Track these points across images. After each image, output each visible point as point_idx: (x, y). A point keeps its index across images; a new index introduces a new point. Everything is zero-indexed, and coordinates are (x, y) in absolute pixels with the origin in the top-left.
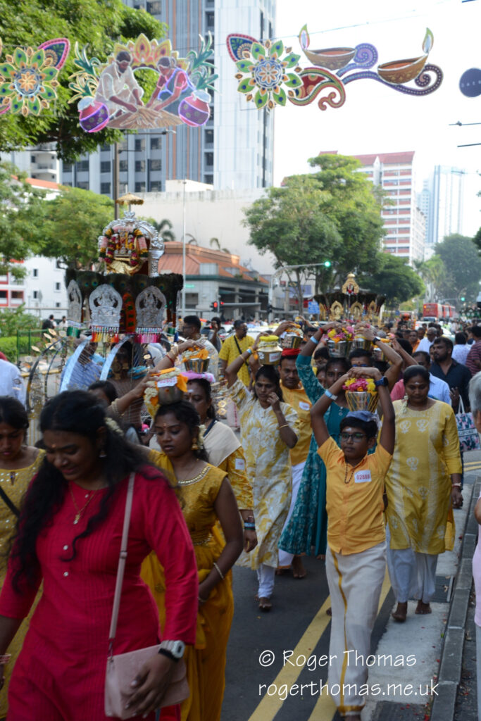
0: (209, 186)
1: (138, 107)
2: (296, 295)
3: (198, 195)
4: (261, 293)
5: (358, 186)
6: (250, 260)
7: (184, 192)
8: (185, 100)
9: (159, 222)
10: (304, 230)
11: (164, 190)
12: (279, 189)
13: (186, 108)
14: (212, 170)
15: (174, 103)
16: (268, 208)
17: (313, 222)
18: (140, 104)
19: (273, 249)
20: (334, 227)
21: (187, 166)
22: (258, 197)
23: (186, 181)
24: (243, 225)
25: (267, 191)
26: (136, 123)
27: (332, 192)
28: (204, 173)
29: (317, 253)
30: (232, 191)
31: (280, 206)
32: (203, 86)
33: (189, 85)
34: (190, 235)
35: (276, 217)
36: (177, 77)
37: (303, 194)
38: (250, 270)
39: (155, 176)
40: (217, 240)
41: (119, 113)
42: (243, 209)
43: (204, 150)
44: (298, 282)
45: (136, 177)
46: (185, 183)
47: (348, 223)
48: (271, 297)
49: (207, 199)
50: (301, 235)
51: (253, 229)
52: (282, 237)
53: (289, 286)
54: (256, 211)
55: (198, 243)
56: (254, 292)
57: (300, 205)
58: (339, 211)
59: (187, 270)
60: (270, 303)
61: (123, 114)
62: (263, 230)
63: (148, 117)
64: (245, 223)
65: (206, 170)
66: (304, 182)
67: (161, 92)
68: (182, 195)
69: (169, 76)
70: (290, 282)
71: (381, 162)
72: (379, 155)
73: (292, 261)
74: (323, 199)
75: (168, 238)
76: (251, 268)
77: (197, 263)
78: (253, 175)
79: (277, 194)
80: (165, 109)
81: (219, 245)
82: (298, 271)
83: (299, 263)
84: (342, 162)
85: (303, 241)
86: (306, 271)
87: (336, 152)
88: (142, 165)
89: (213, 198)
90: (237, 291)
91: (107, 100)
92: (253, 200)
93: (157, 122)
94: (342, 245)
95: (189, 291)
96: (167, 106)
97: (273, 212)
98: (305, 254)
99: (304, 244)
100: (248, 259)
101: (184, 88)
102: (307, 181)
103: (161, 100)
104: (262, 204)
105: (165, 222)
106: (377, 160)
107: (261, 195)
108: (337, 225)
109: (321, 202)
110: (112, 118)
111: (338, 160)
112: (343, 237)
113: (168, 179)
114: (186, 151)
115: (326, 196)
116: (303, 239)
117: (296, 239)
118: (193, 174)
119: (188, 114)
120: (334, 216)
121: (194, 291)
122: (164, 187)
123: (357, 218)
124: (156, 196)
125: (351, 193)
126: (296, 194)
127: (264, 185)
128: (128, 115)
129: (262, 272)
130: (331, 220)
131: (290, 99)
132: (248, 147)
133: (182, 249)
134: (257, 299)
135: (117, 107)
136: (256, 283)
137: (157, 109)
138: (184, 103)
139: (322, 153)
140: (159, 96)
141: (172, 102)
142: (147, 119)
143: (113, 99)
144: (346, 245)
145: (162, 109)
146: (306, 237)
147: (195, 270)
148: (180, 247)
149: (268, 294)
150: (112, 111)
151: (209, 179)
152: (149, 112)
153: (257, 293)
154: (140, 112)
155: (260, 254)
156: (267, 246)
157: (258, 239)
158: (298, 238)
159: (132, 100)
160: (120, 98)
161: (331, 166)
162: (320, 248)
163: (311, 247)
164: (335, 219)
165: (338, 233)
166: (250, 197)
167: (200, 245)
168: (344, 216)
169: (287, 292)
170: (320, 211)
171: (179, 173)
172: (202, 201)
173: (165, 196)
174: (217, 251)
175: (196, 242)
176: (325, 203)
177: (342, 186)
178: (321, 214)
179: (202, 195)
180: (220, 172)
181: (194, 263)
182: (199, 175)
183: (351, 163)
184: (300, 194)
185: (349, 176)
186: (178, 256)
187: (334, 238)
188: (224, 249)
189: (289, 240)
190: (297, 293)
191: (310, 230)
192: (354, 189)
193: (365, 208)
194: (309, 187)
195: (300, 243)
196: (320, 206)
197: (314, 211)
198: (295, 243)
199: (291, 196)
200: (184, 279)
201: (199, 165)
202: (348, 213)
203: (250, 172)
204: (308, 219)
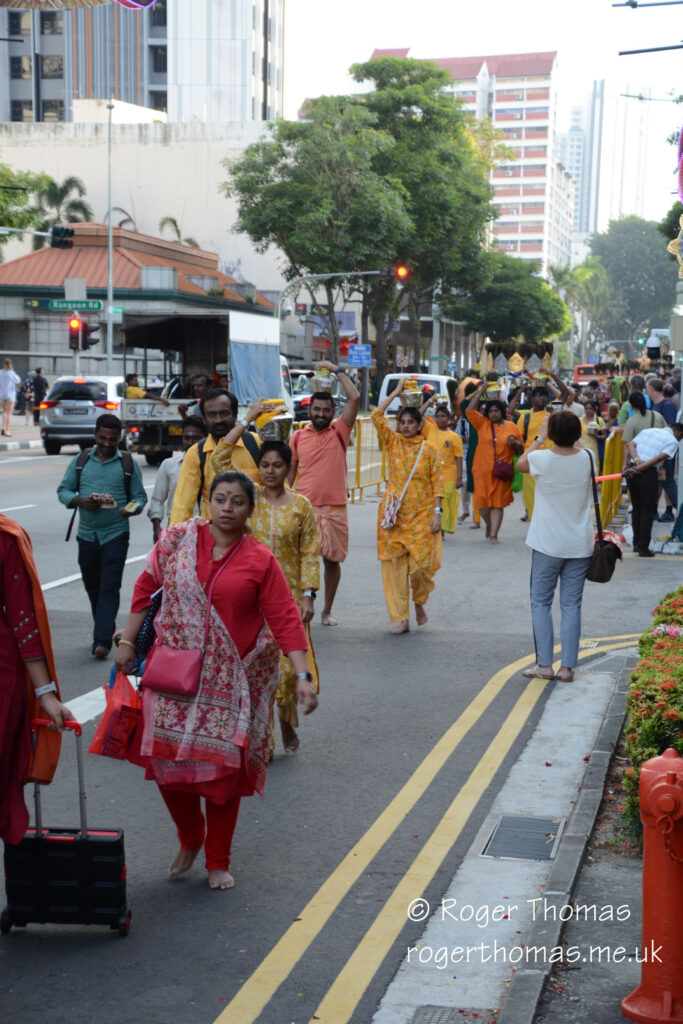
0: (159, 115)
2: (326, 331)
3: (136, 131)
5: (443, 122)
6: (239, 262)
7: (110, 124)
9: (60, 182)
10: (342, 205)
11: (70, 120)
12: (296, 125)
14: (165, 82)
16: (273, 162)
17: (359, 190)
19: (282, 242)
20: (399, 201)
21: (115, 71)
22: (255, 140)
23: (114, 102)
24: (225, 192)
25: (271, 127)
27: (397, 136)
28: (147, 87)
29: (366, 250)
30: (203, 124)
31: (296, 158)
34: (123, 211)
35: (287, 179)
37: (341, 137)
38: (239, 281)
39: (50, 90)
40: (174, 222)
42: (225, 162)
43: (148, 41)
44: (330, 306)
45: (12, 90)
46: (110, 107)
47: (424, 193)
49: (155, 140)
50: (335, 214)
51: (245, 202)
52: (300, 219)
53: (312, 313)
54: (249, 166)
55: (137, 226)
57: (336, 155)
58: (409, 171)
59: (117, 280)
62: (263, 205)
64: (229, 189)
65: (152, 81)
66: (341, 111)
68: (105, 130)
70: (315, 305)
71: (491, 74)
72: (488, 59)
73: (319, 265)
74: (378, 147)
75: (79, 215)
76: (240, 276)
77: (136, 265)
79: (290, 133)
81: (178, 232)
82: (329, 285)
83: (332, 270)
84: (415, 73)
85: (339, 227)
86: (346, 285)
87: (405, 52)
88: (25, 65)
89: (166, 139)
92: (245, 144)
94: (412, 236)
97: (284, 169)
98: (342, 253)
100: (236, 261)
102: (349, 108)
104: (261, 153)
105: (71, 183)
106: (484, 68)
107: (261, 134)
108: (404, 197)
109: (375, 152)
111: (408, 67)
112: (414, 221)
113: (78, 97)
114: (113, 42)
115: (385, 140)
116: (340, 223)
117: (326, 224)
118: (126, 89)
120: (400, 181)
122: (70, 112)
123: (443, 184)
124: (55, 130)
125: (432, 135)
126: (328, 133)
127: (265, 117)
129: (260, 286)
130: (395, 188)
132: (233, 38)
133: (107, 237)
136: (249, 306)
139: (377, 53)
144: (422, 237)
146: (345, 220)
147: (131, 280)
148: (102, 233)
151: (159, 100)
155: (257, 250)
156: (271, 236)
157: (253, 221)
158: (329, 220)
161: (395, 80)
162: (371, 241)
163: (354, 241)
164: (400, 185)
165: (406, 214)
166: (239, 139)
167: (140, 232)
168: (418, 181)
169: (308, 324)
170: (373, 169)
171: (99, 84)
172: (146, 144)
173: (72, 132)
174: (176, 242)
175: (134, 223)
176: (382, 154)
177: (415, 121)
178: (374, 175)
179: (144, 132)
180: (180, 87)
181: (130, 265)
182: (138, 90)
183: (432, 76)
184: (335, 136)
185: (428, 101)
186: (101, 250)
187: (397, 222)
188: (189, 241)
189: (312, 225)
190: (326, 327)
191: (353, 206)
192: (437, 129)
193: (459, 164)
194: (351, 121)
195: (334, 231)
196: (372, 159)
197: (361, 170)
198: (325, 230)
199: (318, 139)
200: (110, 296)
201: (138, 71)
202: (425, 174)
203: (239, 89)
204: (350, 185)
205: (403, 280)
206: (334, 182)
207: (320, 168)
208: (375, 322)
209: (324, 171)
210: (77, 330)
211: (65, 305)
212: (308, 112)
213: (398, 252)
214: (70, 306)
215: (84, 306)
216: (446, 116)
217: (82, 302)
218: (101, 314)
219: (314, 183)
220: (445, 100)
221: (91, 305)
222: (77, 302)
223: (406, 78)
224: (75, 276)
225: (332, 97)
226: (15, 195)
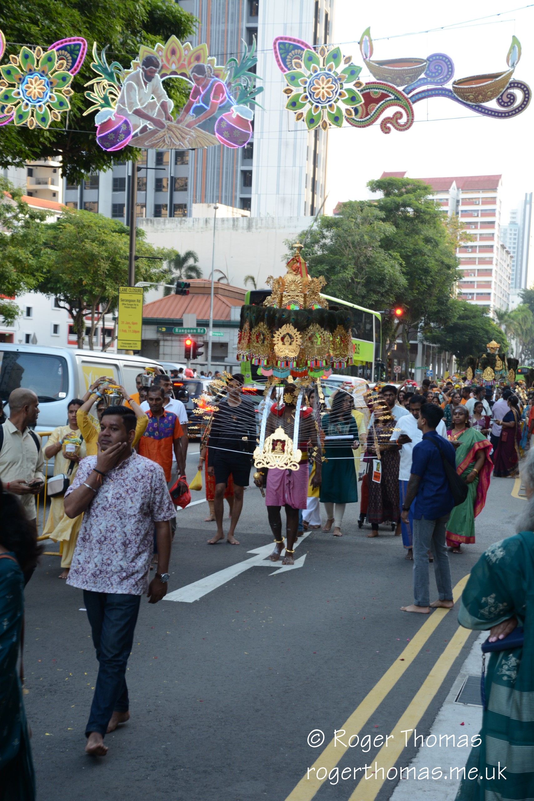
0: (246, 213)
1: (166, 123)
3: (231, 222)
5: (427, 217)
7: (215, 218)
8: (223, 116)
9: (182, 254)
10: (360, 269)
11: (190, 216)
12: (332, 219)
13: (224, 125)
14: (250, 192)
15: (210, 119)
16: (317, 242)
17: (371, 260)
18: (169, 119)
20: (397, 267)
21: (219, 185)
22: (306, 228)
23: (218, 205)
25: (316, 220)
26: (164, 141)
27: (397, 226)
28: (239, 195)
29: (375, 297)
30: (273, 219)
31: (331, 239)
32: (244, 100)
33: (227, 98)
34: (221, 272)
35: (326, 252)
36: (214, 88)
37: (361, 227)
39: (179, 198)
40: (253, 279)
41: (145, 129)
42: (287, 242)
43: (241, 168)
45: (156, 198)
46: (216, 208)
47: (414, 262)
49: (243, 228)
50: (356, 275)
52: (333, 278)
55: (229, 281)
57: (357, 238)
58: (404, 248)
59: (215, 315)
61: (149, 131)
63: (179, 136)
65: (242, 192)
66: (362, 210)
67: (194, 106)
68: (212, 222)
69: (204, 87)
71: (458, 189)
72: (457, 179)
74: (384, 233)
75: (194, 274)
77: (227, 306)
79: (328, 224)
80: (199, 126)
81: (255, 285)
84: (409, 187)
85: (359, 283)
87: (403, 174)
88: (164, 183)
89: (249, 227)
91: (130, 113)
92: (299, 231)
93: (188, 141)
94: (406, 289)
95: (217, 340)
96: (201, 123)
97: (324, 246)
99: (359, 287)
101: (221, 102)
102: (366, 209)
103: (194, 115)
104: (309, 236)
105: (189, 255)
106: (454, 184)
107: (310, 224)
108: (401, 265)
109: (382, 236)
110: (136, 135)
111: (405, 184)
112: (407, 279)
113: (196, 202)
114: (219, 168)
115: (389, 228)
116: (359, 280)
117: (350, 281)
118: (226, 197)
119: (225, 133)
120: (398, 254)
121: (223, 340)
122: (191, 211)
123: (426, 256)
124: (180, 222)
125: (420, 226)
126: (352, 224)
127: (312, 214)
128: (154, 132)
130: (395, 259)
131: (347, 120)
132: (294, 165)
133: (210, 288)
135: (142, 123)
137: (189, 126)
138: (222, 119)
139: (385, 174)
140: (191, 111)
141: (208, 118)
142: (177, 137)
143: (138, 113)
144: (412, 289)
145: (196, 126)
146: (362, 279)
147: (224, 315)
148: (207, 286)
150: (136, 127)
151: (246, 204)
152: (179, 129)
154: (169, 129)
158: (352, 279)
159: (159, 114)
160: (145, 112)
161: (396, 191)
162: (379, 292)
163: (368, 292)
164: (399, 257)
165: (402, 275)
166: (296, 227)
167: (231, 284)
168: (410, 254)
170: (381, 246)
171: (209, 194)
172: (237, 230)
173: (191, 223)
175: (227, 280)
176: (387, 237)
177: (409, 217)
178: (382, 250)
179: (236, 223)
180: (259, 195)
181: (224, 306)
182: (233, 198)
183: (420, 189)
184: (357, 225)
185: (418, 204)
186: (206, 296)
187: (396, 280)
189: (341, 281)
191: (367, 269)
192: (423, 222)
193: (437, 244)
194: (368, 216)
195: (355, 285)
196: (381, 240)
197: (373, 247)
198: (349, 285)
199: (346, 228)
200: (211, 325)
201: (233, 186)
202: (415, 250)
203: (296, 196)
204: (366, 256)
205: (398, 317)
206: (355, 254)
207: (347, 246)
209: (350, 247)
210: (190, 345)
211: (183, 331)
212: (340, 211)
213: (396, 299)
214: (186, 331)
215: (195, 331)
216: (429, 214)
217: (193, 329)
218: (205, 337)
219: (343, 255)
220: (428, 203)
221: (199, 331)
222: (190, 329)
223: (404, 190)
224: (189, 313)
225: (356, 201)
226: (155, 262)
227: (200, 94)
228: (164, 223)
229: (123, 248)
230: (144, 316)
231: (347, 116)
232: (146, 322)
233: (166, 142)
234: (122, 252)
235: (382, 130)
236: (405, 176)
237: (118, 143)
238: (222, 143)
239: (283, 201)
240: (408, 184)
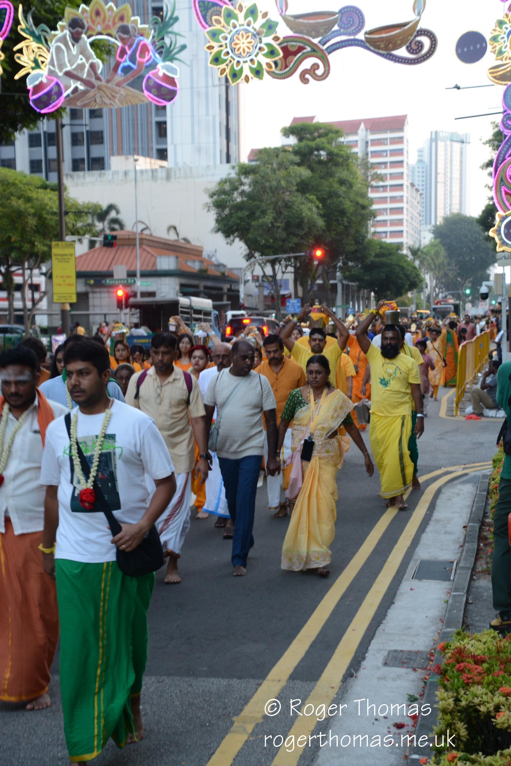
0: (164, 163)
1: (96, 83)
2: (272, 292)
3: (150, 174)
4: (230, 290)
5: (341, 160)
6: (216, 251)
7: (135, 170)
8: (150, 74)
9: (104, 207)
10: (279, 213)
11: (109, 168)
12: (249, 166)
13: (151, 83)
14: (166, 143)
15: (138, 78)
16: (236, 189)
17: (290, 204)
18: (98, 78)
19: (242, 237)
20: (315, 209)
21: (135, 137)
22: (224, 176)
23: (136, 157)
24: (206, 209)
25: (233, 168)
26: (95, 101)
27: (312, 170)
28: (155, 147)
29: (295, 240)
30: (191, 168)
31: (250, 186)
32: (169, 58)
33: (153, 57)
34: (143, 223)
36: (139, 48)
37: (277, 172)
38: (216, 263)
39: (96, 151)
40: (175, 228)
41: (76, 89)
42: (206, 190)
43: (155, 119)
44: (274, 276)
45: (73, 153)
46: (136, 160)
47: (330, 204)
48: (242, 295)
49: (162, 179)
50: (275, 219)
51: (219, 214)
52: (253, 223)
53: (263, 281)
54: (221, 192)
55: (152, 231)
56: (221, 289)
57: (274, 183)
58: (320, 191)
59: (142, 265)
60: (241, 301)
61: (79, 91)
62: (231, 214)
63: (109, 95)
64: (209, 207)
65: (158, 143)
66: (277, 156)
67: (121, 66)
68: (132, 175)
69: (130, 47)
70: (264, 276)
71: (366, 130)
72: (366, 121)
73: (266, 251)
74: (300, 177)
75: (117, 226)
76: (217, 260)
77: (152, 255)
78: (215, 148)
79: (245, 171)
80: (128, 85)
81: (178, 234)
82: (273, 263)
83: (275, 254)
84: (321, 131)
85: (278, 227)
86: (283, 262)
87: (312, 118)
88: (80, 137)
89: (168, 177)
90: (202, 289)
91: (60, 74)
92: (218, 179)
93: (119, 100)
94: (324, 231)
95: (144, 289)
96: (129, 82)
97: (243, 193)
98: (281, 243)
100: (213, 251)
101: (148, 61)
102: (281, 155)
103: (123, 74)
104: (228, 184)
105: (111, 207)
106: (362, 126)
107: (227, 172)
108: (318, 207)
109: (298, 180)
110: (68, 96)
111: (318, 127)
112: (325, 221)
113: (113, 154)
114: (133, 120)
115: (305, 172)
116: (279, 225)
117: (270, 225)
118: (142, 148)
119: (154, 90)
120: (315, 197)
121: (151, 289)
122: (109, 165)
123: (341, 199)
124: (100, 176)
125: (334, 169)
126: (269, 170)
127: (228, 161)
128: (85, 93)
129: (229, 265)
130: (311, 202)
131: (268, 72)
132: (207, 114)
133: (135, 239)
134: (225, 297)
135: (74, 84)
136: (223, 278)
137: (118, 85)
138: (149, 78)
139: (295, 119)
140: (119, 70)
141: (136, 76)
142: (108, 96)
143: (68, 74)
144: (330, 231)
145: (125, 85)
146: (281, 222)
147: (151, 265)
148: (131, 237)
149: (238, 291)
150: (67, 88)
151: (162, 154)
152: (109, 88)
153: (225, 290)
154: (99, 88)
155: (228, 243)
156: (236, 234)
157: (225, 225)
158: (272, 223)
159: (89, 74)
160: (75, 73)
161: (308, 136)
162: (298, 235)
163: (288, 235)
164: (315, 200)
165: (319, 217)
166: (213, 175)
167: (155, 234)
168: (326, 196)
169: (261, 288)
170: (298, 190)
171: (125, 146)
172: (156, 181)
173: (111, 176)
174: (176, 241)
175: (150, 230)
176: (303, 181)
177: (322, 160)
178: (299, 194)
179: (155, 174)
180: (175, 146)
181: (149, 256)
182: (149, 149)
183: (332, 133)
184: (274, 171)
185: (330, 148)
186: (131, 247)
187: (315, 223)
188: (185, 239)
189: (262, 226)
190: (272, 289)
191: (286, 213)
192: (337, 164)
193: (351, 186)
194: (283, 162)
195: (275, 230)
196: (297, 185)
197: (290, 191)
198: (269, 229)
199: (262, 174)
200: (138, 275)
201: (149, 138)
202: (330, 192)
203: (212, 145)
204: (284, 201)
205: (318, 259)
206: (273, 199)
207: (265, 192)
208: (302, 285)
209: (268, 193)
210: (122, 297)
211: (114, 282)
212: (256, 158)
213: (315, 240)
214: (117, 282)
215: (125, 282)
216: (342, 156)
217: (124, 280)
218: (133, 287)
219: (261, 201)
220: (340, 146)
221: (129, 281)
222: (121, 280)
224: (116, 264)
225: (270, 148)
226: (80, 216)
227: (127, 53)
228: (84, 177)
229: (50, 204)
230: (78, 269)
231: (268, 69)
232: (80, 275)
233: (98, 101)
234: (48, 207)
235: (302, 81)
236: (315, 121)
237: (50, 104)
238: (151, 100)
239: (199, 150)
240: (320, 129)
